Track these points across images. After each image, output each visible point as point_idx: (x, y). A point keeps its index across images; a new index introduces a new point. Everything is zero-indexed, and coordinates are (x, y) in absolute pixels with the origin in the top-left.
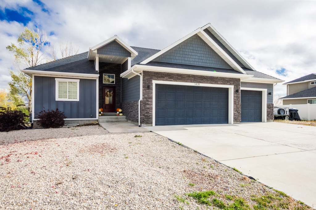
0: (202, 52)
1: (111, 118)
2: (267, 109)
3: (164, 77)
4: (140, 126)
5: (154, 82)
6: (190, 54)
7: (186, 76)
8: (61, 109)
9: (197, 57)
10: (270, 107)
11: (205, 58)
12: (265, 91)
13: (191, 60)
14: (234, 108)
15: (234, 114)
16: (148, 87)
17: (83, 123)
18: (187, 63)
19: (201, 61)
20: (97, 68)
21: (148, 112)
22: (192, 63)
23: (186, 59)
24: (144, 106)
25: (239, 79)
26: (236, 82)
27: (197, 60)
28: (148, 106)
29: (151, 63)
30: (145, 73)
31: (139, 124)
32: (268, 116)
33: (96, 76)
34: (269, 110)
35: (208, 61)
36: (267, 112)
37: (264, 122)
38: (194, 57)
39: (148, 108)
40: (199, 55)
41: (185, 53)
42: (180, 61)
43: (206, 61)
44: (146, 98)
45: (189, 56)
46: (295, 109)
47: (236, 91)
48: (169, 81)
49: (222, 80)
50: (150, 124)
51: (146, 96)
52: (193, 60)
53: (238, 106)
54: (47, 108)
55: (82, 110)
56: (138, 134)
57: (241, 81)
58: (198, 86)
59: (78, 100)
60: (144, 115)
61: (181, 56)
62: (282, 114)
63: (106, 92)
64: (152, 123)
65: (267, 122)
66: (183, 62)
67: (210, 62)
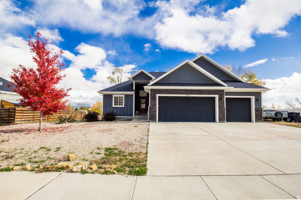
0: (191, 74)
1: (141, 117)
2: (255, 112)
3: (164, 92)
4: (149, 122)
5: (158, 95)
6: (183, 76)
7: (179, 90)
8: (115, 111)
9: (187, 78)
10: (259, 110)
11: (193, 78)
12: (253, 98)
13: (183, 80)
14: (219, 111)
15: (219, 115)
16: (154, 98)
17: (126, 119)
18: (180, 82)
19: (191, 80)
20: (134, 89)
21: (154, 113)
22: (184, 82)
23: (179, 80)
24: (151, 110)
25: (223, 90)
26: (221, 93)
27: (188, 80)
28: (153, 110)
30: (152, 90)
31: (149, 121)
32: (256, 117)
33: (133, 93)
34: (257, 113)
35: (196, 80)
36: (256, 114)
37: (253, 122)
38: (185, 78)
40: (189, 76)
41: (179, 76)
43: (194, 80)
45: (182, 78)
46: (297, 112)
47: (221, 99)
48: (167, 94)
49: (208, 92)
50: (155, 121)
51: (152, 104)
52: (185, 80)
53: (223, 110)
55: (125, 112)
56: (136, 125)
57: (225, 91)
58: (189, 96)
59: (123, 106)
60: (151, 115)
61: (176, 78)
62: (279, 116)
64: (156, 120)
66: (177, 82)
67: (198, 80)
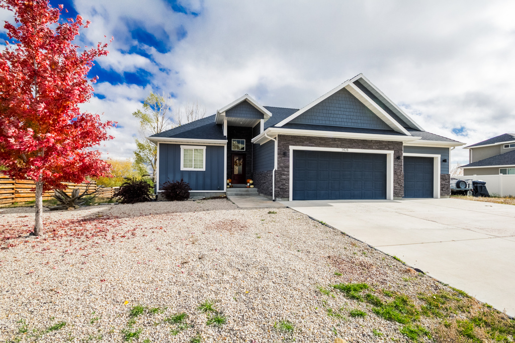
0: (351, 110)
1: (240, 191)
2: (441, 181)
3: (303, 142)
4: (274, 201)
5: (292, 148)
6: (337, 112)
7: (331, 140)
8: (186, 180)
9: (345, 117)
10: (445, 178)
11: (355, 118)
12: (438, 158)
13: (337, 120)
14: (394, 180)
15: (394, 187)
16: (284, 154)
17: (209, 196)
18: (332, 124)
19: (350, 121)
20: (225, 134)
21: (284, 184)
22: (338, 124)
23: (331, 119)
24: (280, 177)
25: (401, 143)
26: (397, 146)
27: (345, 120)
28: (284, 177)
29: (288, 126)
30: (281, 137)
31: (274, 199)
32: (442, 189)
33: (224, 142)
34: (444, 182)
35: (359, 121)
36: (441, 185)
37: (437, 198)
38: (341, 116)
39: (284, 179)
40: (347, 113)
41: (330, 112)
42: (324, 122)
43: (356, 121)
44: (281, 167)
45: (335, 116)
46: (482, 181)
47: (397, 158)
48: (310, 146)
49: (378, 144)
50: (287, 199)
51: (282, 165)
52: (340, 120)
53: (399, 177)
54: (172, 179)
55: (208, 181)
56: (272, 210)
57: (404, 145)
58: (346, 151)
59: (204, 169)
60: (279, 187)
61: (325, 115)
62: (463, 188)
63: (235, 159)
64: (289, 197)
65: (441, 198)
66: (328, 123)
67: (362, 121)
